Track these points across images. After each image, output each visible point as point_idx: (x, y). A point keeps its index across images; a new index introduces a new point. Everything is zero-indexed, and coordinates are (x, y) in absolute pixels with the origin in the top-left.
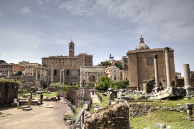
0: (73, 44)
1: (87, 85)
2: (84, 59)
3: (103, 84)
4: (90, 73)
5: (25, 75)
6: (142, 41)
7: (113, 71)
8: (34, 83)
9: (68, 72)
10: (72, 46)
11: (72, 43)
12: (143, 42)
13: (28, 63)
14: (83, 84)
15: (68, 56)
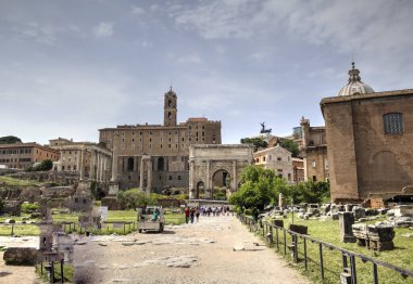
0: (175, 96)
1: (207, 194)
2: (200, 130)
3: (256, 190)
4: (214, 161)
5: (59, 169)
6: (355, 76)
7: (275, 158)
8: (75, 188)
9: (161, 163)
10: (171, 100)
11: (170, 93)
12: (359, 79)
13: (70, 143)
14: (198, 191)
15: (162, 123)
